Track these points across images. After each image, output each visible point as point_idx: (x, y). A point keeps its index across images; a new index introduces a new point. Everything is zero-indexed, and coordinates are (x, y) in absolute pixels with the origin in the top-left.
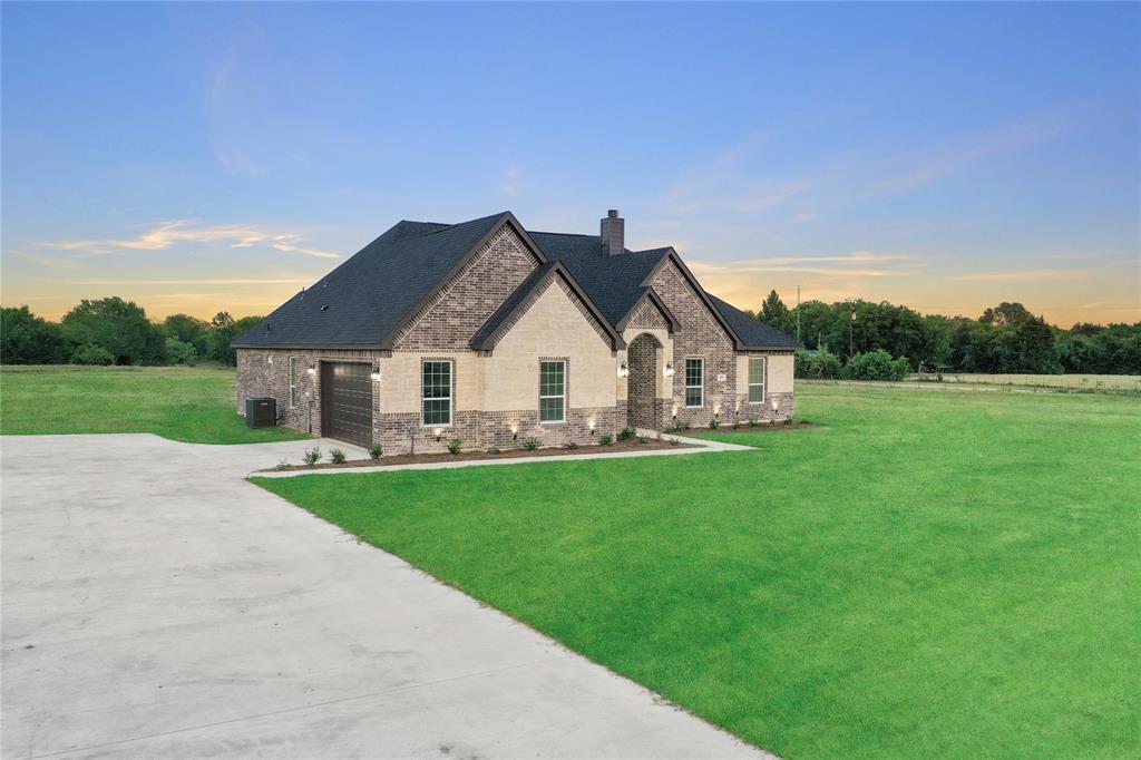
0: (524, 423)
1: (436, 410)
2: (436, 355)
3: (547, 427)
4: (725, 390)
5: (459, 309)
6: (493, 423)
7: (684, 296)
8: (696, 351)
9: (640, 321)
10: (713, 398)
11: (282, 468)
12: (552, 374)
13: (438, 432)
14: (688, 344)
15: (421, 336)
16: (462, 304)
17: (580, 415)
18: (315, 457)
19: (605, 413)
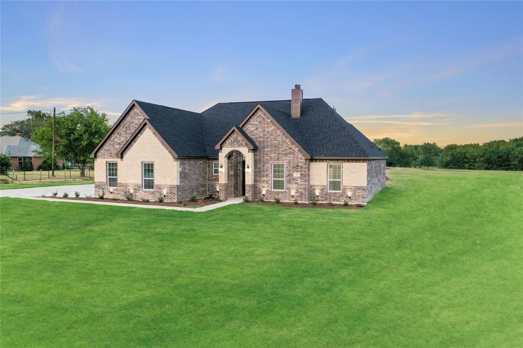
0: (135, 189)
1: (113, 182)
2: (111, 160)
3: (145, 192)
4: (299, 182)
5: (119, 141)
6: (123, 188)
7: (270, 129)
8: (278, 159)
9: (232, 144)
10: (290, 186)
11: (43, 197)
12: (148, 169)
13: (112, 190)
14: (273, 155)
15: (106, 153)
16: (120, 140)
17: (159, 187)
18: (55, 194)
19: (171, 187)
